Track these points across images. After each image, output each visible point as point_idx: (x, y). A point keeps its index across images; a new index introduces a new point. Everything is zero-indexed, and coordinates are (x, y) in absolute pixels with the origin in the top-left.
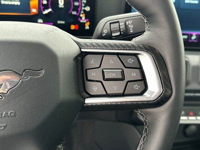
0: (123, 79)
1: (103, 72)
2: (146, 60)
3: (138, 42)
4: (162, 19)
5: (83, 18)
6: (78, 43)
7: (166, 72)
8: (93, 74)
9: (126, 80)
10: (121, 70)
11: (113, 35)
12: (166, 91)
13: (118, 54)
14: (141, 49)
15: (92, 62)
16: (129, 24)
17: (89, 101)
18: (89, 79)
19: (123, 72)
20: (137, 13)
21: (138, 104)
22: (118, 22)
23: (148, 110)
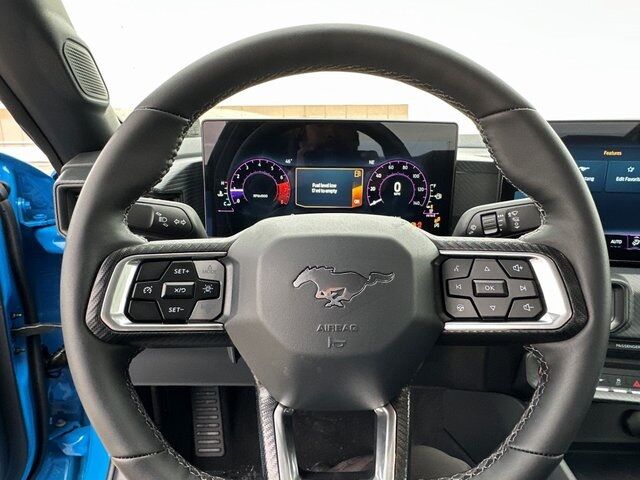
0: (505, 295)
1: (474, 284)
2: (543, 268)
3: (529, 240)
4: (568, 206)
5: (431, 211)
6: (435, 243)
7: (577, 286)
8: (457, 287)
9: (511, 296)
10: (501, 282)
11: (486, 232)
12: (577, 315)
13: (497, 258)
14: (535, 251)
15: (456, 269)
16: (513, 216)
17: (450, 327)
18: (451, 293)
19: (505, 285)
20: (528, 199)
21: (531, 334)
22: (495, 213)
23: (548, 345)
